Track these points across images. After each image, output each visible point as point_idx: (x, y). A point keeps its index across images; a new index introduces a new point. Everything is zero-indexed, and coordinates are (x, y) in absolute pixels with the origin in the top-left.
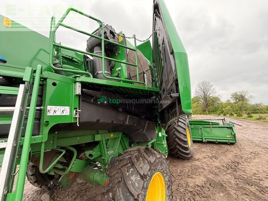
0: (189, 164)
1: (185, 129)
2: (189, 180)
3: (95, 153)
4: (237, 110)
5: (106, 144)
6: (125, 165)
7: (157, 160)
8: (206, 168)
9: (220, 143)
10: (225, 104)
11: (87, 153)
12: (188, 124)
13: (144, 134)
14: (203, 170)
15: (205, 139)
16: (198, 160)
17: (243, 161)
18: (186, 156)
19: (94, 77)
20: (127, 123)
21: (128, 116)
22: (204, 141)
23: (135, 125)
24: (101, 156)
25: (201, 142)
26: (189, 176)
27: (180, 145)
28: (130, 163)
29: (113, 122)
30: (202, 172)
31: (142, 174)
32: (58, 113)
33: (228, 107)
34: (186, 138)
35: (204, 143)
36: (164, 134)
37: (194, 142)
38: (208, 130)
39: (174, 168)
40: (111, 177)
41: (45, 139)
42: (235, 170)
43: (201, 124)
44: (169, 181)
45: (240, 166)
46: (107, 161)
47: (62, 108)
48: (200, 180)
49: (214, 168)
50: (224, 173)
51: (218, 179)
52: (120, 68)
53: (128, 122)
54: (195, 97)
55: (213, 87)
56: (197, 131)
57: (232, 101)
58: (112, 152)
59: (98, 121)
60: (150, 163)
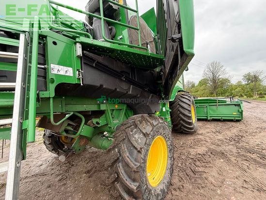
0: (192, 138)
1: (190, 105)
2: (191, 150)
3: (102, 121)
4: (248, 92)
5: (112, 114)
6: (128, 127)
7: (160, 125)
8: (209, 141)
9: (225, 121)
10: (235, 85)
11: (95, 121)
12: (193, 101)
13: (148, 106)
14: (205, 142)
15: (210, 117)
16: (201, 134)
17: (247, 134)
18: (189, 131)
19: (94, 38)
20: (131, 93)
21: (132, 86)
22: (209, 119)
23: (139, 96)
24: (107, 124)
25: (206, 120)
26: (191, 147)
27: (184, 121)
28: (133, 125)
29: (116, 89)
30: (204, 144)
31: (145, 132)
32: (62, 73)
33: (239, 89)
34: (191, 113)
35: (209, 121)
36: (168, 109)
37: (199, 120)
38: (214, 108)
39: (177, 141)
40: (116, 137)
41: (53, 94)
42: (238, 142)
43: (207, 103)
44: (171, 146)
45: (243, 139)
46: (112, 128)
47: (66, 68)
48: (201, 150)
49: (217, 141)
50: (227, 144)
51: (219, 149)
52: (121, 37)
53: (132, 91)
54: (203, 80)
55: (224, 68)
56: (202, 109)
57: (244, 83)
58: (118, 121)
59: (101, 86)
60: (152, 125)
